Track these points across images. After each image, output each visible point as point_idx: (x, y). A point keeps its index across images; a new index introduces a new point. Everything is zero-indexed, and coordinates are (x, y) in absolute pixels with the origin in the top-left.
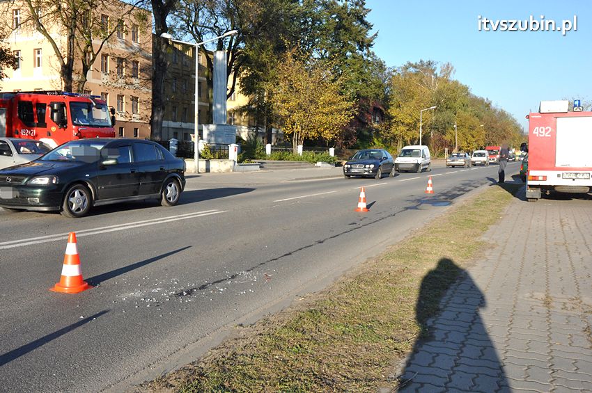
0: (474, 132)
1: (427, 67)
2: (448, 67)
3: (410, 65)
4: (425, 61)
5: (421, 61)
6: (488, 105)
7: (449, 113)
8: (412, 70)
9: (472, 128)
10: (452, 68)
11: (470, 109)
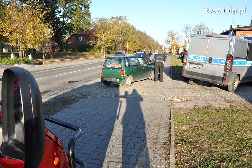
0: (135, 44)
1: (119, 19)
2: (126, 18)
3: (113, 18)
4: (119, 16)
5: (117, 16)
6: (145, 34)
7: (126, 36)
8: (114, 20)
9: (135, 42)
10: (127, 18)
11: (134, 34)
